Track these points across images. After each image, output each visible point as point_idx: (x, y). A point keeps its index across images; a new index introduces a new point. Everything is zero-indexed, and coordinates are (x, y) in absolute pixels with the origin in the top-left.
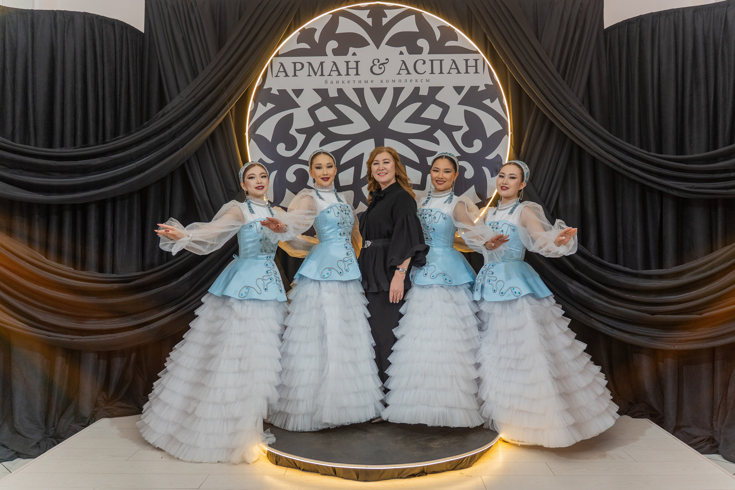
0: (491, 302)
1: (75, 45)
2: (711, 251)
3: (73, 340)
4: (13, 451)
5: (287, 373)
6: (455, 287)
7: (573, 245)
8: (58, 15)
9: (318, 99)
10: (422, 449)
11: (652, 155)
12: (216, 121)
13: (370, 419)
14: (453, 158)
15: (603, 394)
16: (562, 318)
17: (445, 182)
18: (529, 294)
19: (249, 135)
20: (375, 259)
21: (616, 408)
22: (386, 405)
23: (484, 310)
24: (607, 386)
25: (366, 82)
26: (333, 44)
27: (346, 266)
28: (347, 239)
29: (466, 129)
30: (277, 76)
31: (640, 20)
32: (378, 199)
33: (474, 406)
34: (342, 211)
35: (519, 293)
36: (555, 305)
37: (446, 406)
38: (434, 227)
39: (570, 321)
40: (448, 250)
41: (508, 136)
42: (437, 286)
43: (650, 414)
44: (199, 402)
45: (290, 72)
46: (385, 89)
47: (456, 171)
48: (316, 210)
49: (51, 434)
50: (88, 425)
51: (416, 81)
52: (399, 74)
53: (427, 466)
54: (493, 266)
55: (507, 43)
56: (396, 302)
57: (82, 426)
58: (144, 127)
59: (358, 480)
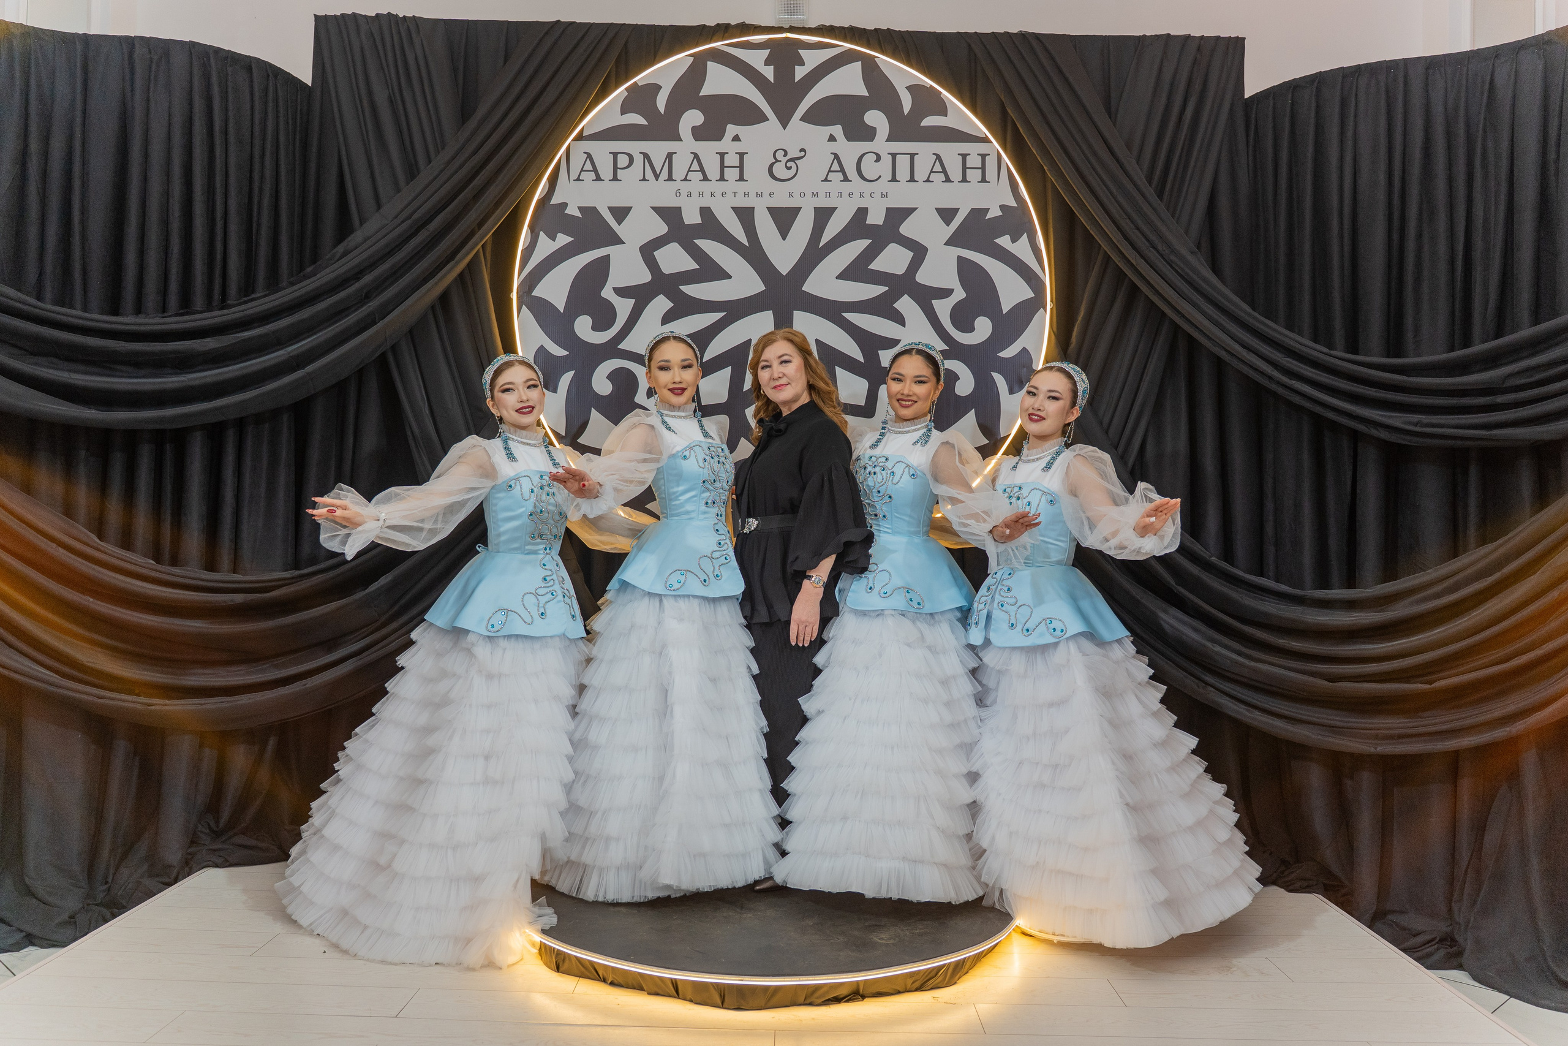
0: (1005, 648)
1: (170, 108)
2: (1455, 554)
3: (150, 707)
4: (21, 931)
5: (585, 782)
6: (929, 616)
7: (1171, 535)
8: (137, 45)
9: (661, 228)
10: (857, 947)
11: (1337, 357)
12: (452, 268)
13: (753, 880)
14: (933, 353)
15: (1229, 842)
16: (1148, 683)
17: (916, 402)
18: (1081, 634)
19: (519, 298)
20: (765, 554)
21: (1255, 870)
22: (784, 854)
23: (991, 665)
24: (1238, 825)
25: (759, 195)
26: (693, 118)
27: (717, 567)
28: (719, 514)
29: (959, 294)
30: (578, 179)
31: (1318, 81)
32: (774, 433)
33: (963, 859)
34: (712, 458)
35: (1062, 631)
36: (1134, 657)
37: (904, 858)
38: (890, 493)
39: (1165, 690)
40: (917, 540)
41: (1046, 311)
42: (893, 613)
43: (1325, 885)
44: (402, 842)
45: (606, 171)
46: (797, 210)
47: (938, 380)
48: (661, 454)
49: (100, 897)
50: (176, 881)
51: (861, 195)
52: (826, 180)
53: (866, 981)
54: (1010, 574)
55: (1048, 123)
56: (803, 645)
57: (164, 884)
58: (306, 277)
59: (725, 1005)
